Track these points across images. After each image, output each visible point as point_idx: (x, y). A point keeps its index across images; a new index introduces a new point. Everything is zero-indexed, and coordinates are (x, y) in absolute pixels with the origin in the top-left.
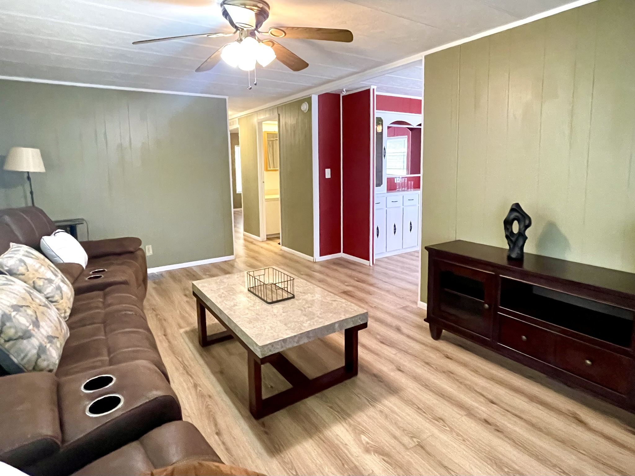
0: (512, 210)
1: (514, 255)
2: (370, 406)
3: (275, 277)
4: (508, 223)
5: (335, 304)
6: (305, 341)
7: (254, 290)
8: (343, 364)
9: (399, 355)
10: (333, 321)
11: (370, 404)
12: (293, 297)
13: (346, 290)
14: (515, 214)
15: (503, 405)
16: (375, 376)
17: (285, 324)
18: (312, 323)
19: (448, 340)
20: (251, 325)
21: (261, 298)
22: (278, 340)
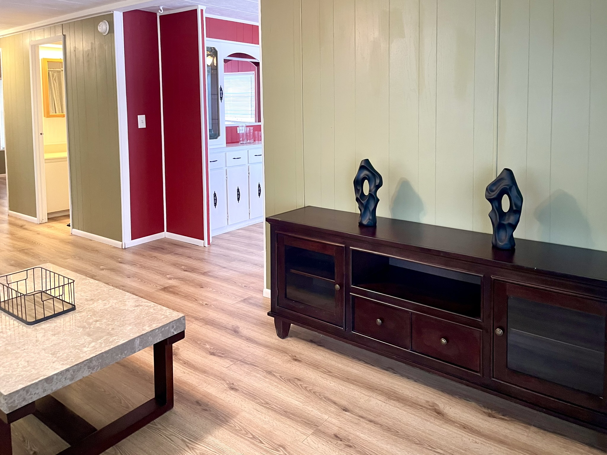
0: (362, 168)
1: (365, 222)
2: (187, 449)
3: (44, 280)
4: (358, 183)
5: (138, 310)
6: (86, 373)
7: (7, 305)
8: (152, 395)
9: (234, 367)
10: (132, 336)
11: (188, 446)
12: (73, 308)
13: (167, 285)
14: (365, 173)
15: (357, 411)
16: (198, 403)
17: (53, 354)
18: (97, 346)
19: (298, 336)
21: (17, 318)
22: (37, 381)
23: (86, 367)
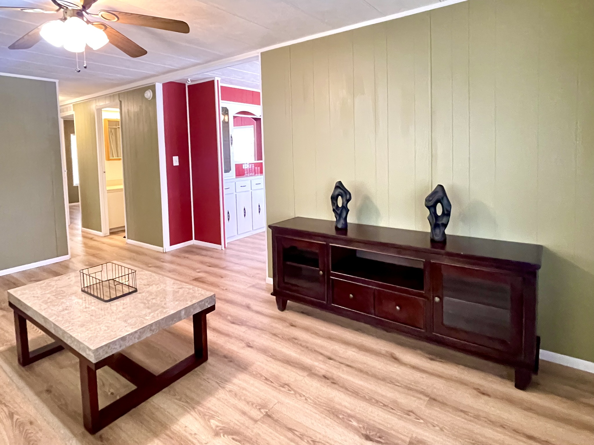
0: (337, 187)
1: (340, 226)
2: (220, 388)
3: (114, 272)
4: (334, 199)
5: (181, 291)
6: (148, 334)
7: (89, 289)
8: (192, 352)
9: (249, 332)
10: (179, 308)
11: (220, 386)
12: (136, 291)
13: (196, 277)
14: (339, 190)
15: (338, 359)
16: (225, 357)
17: (125, 321)
18: (155, 315)
19: (293, 309)
20: (84, 329)
21: (97, 297)
22: (115, 339)
23: (149, 330)
